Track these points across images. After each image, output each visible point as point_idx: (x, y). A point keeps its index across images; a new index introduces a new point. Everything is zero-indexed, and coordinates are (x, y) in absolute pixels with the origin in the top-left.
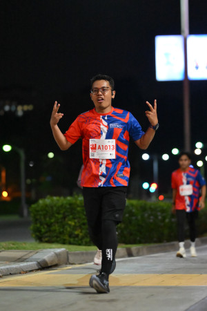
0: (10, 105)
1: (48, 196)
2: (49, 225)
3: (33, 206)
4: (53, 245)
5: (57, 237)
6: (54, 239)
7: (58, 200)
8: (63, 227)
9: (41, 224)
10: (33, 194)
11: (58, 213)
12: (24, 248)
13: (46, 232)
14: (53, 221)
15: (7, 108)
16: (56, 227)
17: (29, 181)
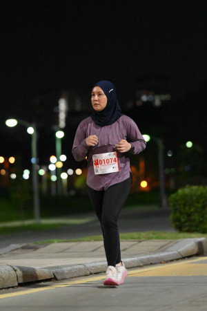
0: (147, 95)
1: (187, 186)
2: (189, 215)
3: (173, 196)
4: (193, 235)
5: (197, 226)
6: (194, 228)
7: (197, 190)
8: (203, 216)
9: (181, 213)
10: (172, 184)
11: (198, 202)
12: (164, 238)
13: (186, 222)
14: (192, 210)
15: (144, 98)
16: (196, 217)
17: (167, 171)
